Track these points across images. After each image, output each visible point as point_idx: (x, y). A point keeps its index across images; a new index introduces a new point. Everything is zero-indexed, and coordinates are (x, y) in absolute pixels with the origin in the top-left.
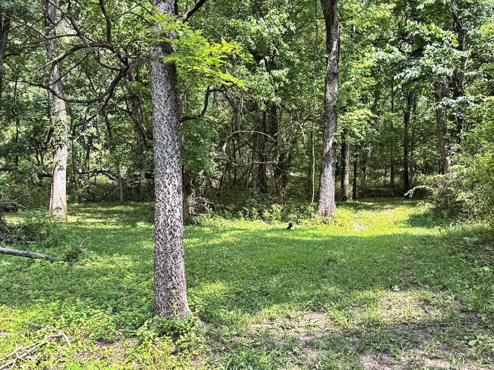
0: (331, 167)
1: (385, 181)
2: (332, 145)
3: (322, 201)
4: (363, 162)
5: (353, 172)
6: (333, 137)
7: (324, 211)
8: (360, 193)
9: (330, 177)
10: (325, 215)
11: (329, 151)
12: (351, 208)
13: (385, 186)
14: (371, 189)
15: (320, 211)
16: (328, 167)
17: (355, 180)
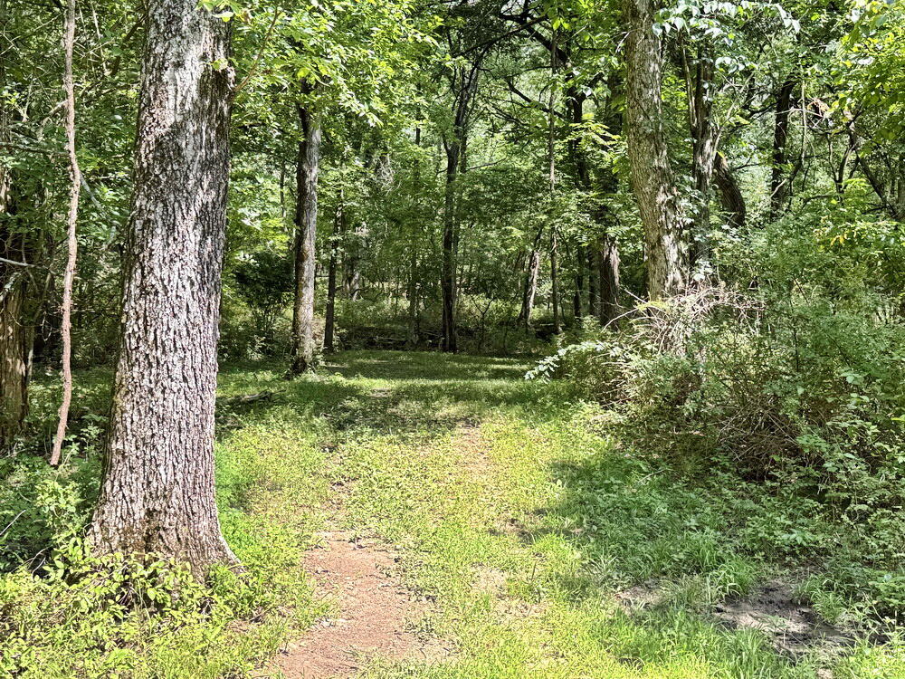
0: (193, 238)
1: (395, 307)
2: (203, 92)
3: (130, 448)
4: (351, 263)
5: (327, 286)
6: (207, 36)
7: (140, 514)
8: (340, 335)
9: (186, 295)
10: (148, 538)
11: (177, 129)
12: (317, 421)
13: (397, 320)
14: (367, 325)
15: (111, 514)
16: (171, 228)
17: (330, 307)
